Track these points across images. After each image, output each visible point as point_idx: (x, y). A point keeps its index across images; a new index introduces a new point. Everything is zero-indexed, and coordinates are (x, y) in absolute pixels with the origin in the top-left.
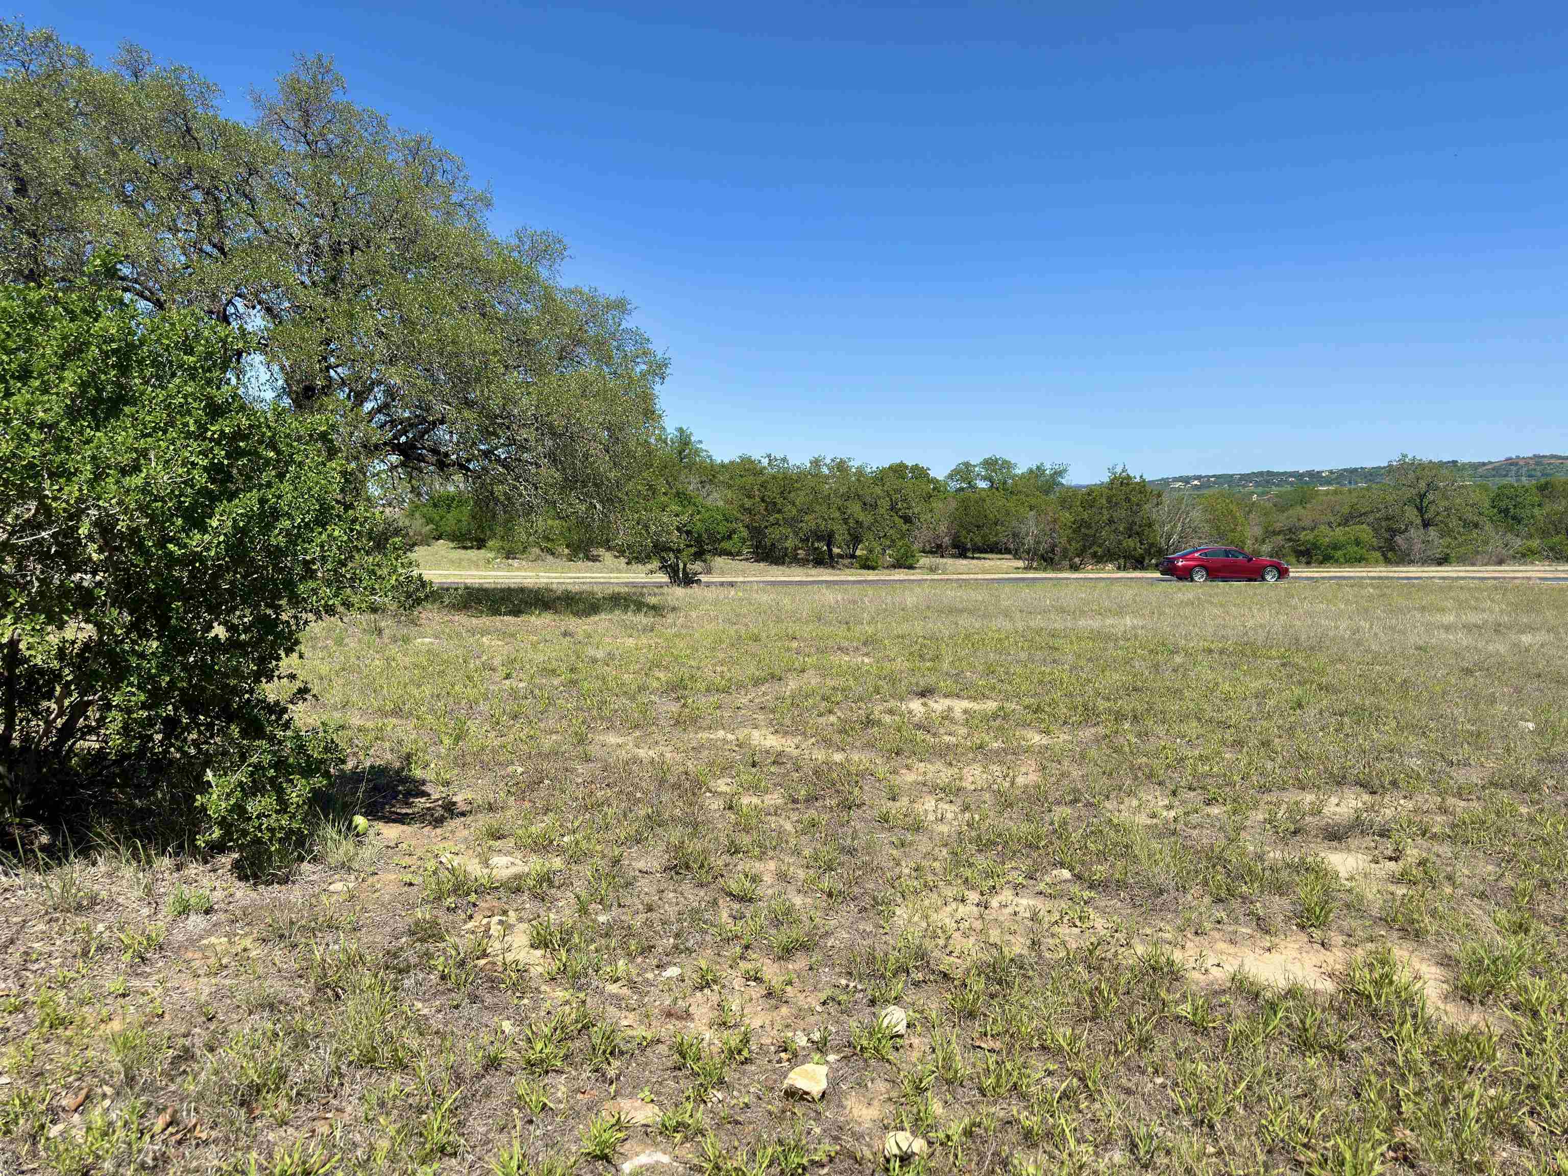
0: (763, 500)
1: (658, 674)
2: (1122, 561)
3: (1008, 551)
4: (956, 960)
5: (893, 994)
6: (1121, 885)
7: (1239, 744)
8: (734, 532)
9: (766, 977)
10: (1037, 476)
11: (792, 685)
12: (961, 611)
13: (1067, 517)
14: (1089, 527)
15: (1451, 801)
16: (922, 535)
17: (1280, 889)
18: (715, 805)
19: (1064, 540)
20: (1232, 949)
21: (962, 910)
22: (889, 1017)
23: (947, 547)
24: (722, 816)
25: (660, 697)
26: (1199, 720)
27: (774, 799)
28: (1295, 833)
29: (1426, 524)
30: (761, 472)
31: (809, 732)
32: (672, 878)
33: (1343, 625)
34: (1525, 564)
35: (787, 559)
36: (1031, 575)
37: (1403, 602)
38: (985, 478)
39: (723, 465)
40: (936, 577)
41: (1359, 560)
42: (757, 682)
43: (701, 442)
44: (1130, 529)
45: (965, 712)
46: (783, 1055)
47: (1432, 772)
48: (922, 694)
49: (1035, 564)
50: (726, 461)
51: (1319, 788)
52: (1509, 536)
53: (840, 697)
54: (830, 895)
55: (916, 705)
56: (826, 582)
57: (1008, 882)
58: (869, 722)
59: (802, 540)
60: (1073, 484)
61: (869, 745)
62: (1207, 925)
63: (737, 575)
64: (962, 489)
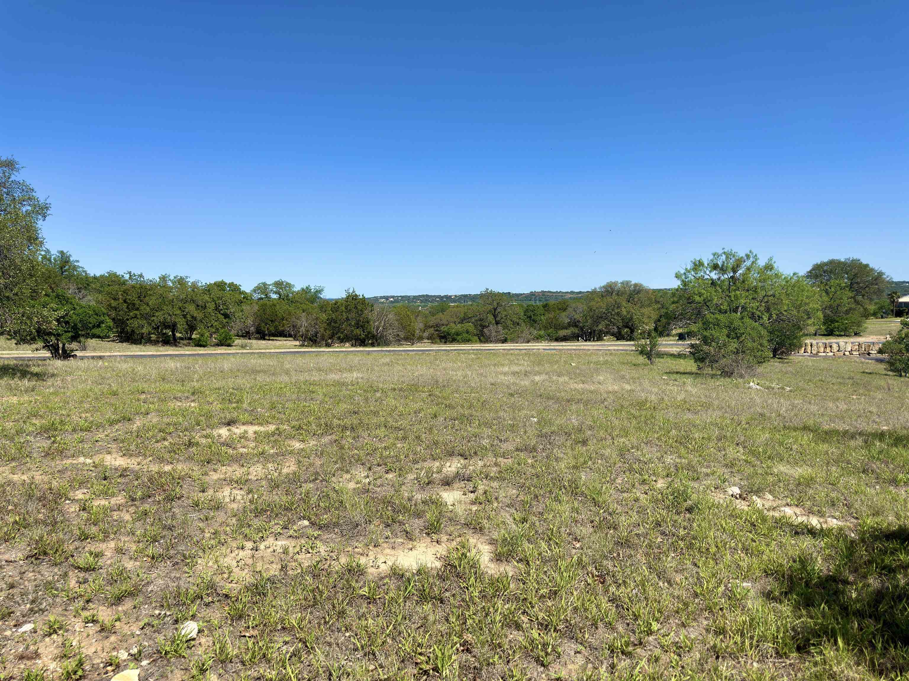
0: (125, 301)
1: (34, 421)
2: (354, 342)
3: (290, 336)
4: (235, 585)
5: (191, 613)
6: (337, 525)
7: (405, 438)
8: (102, 322)
9: (101, 619)
10: (306, 292)
11: (138, 423)
12: (259, 372)
13: (324, 316)
14: (335, 322)
15: (500, 459)
16: (236, 326)
17: (419, 515)
18: (74, 508)
19: (322, 330)
20: (393, 552)
21: (242, 554)
22: (186, 629)
23: (253, 333)
24: (78, 515)
25: (35, 437)
26: (386, 427)
27: (120, 499)
28: (428, 484)
29: (497, 323)
30: (124, 283)
31: (148, 453)
32: (32, 563)
33: (460, 373)
34: (538, 342)
35: (143, 341)
36: (303, 350)
37: (487, 362)
38: (276, 293)
39: (95, 278)
40: (245, 351)
41: (467, 341)
42: (112, 423)
43: (78, 261)
44: (358, 324)
45: (255, 433)
46: (109, 668)
47: (492, 445)
48: (229, 424)
49: (306, 343)
50: (98, 275)
51: (441, 459)
52: (532, 329)
53: (172, 429)
54: (153, 558)
55: (224, 432)
56: (170, 355)
57: (272, 533)
58: (190, 444)
59: (154, 328)
60: (327, 298)
61: (190, 459)
62: (381, 541)
63: (106, 351)
64: (261, 299)
